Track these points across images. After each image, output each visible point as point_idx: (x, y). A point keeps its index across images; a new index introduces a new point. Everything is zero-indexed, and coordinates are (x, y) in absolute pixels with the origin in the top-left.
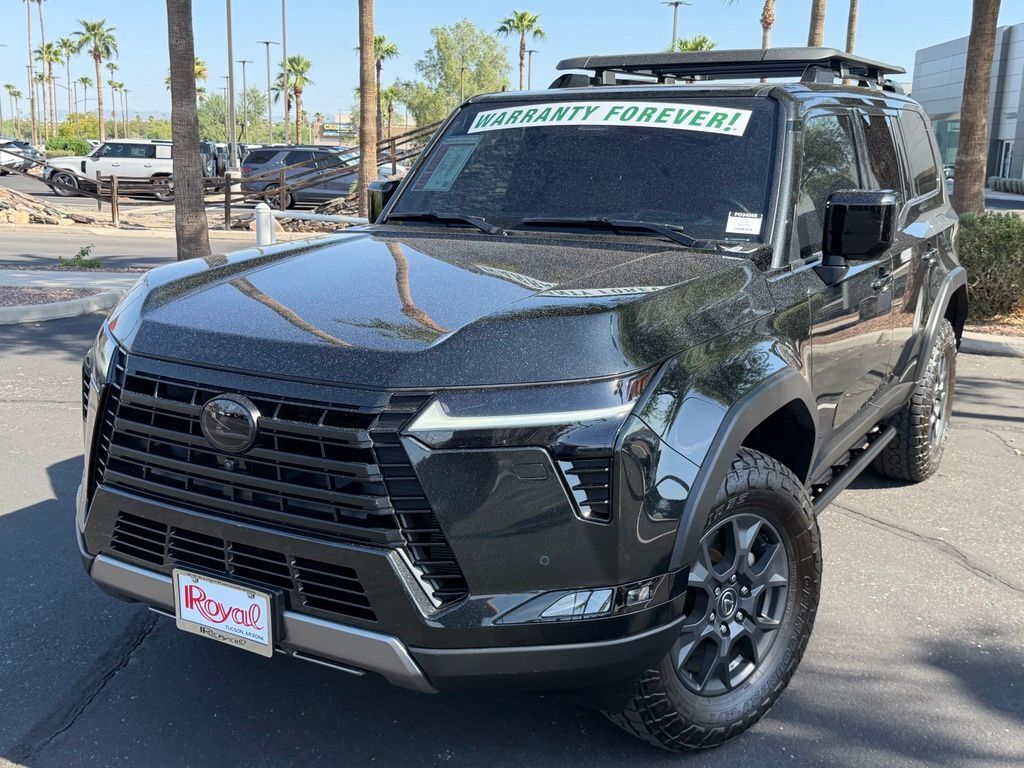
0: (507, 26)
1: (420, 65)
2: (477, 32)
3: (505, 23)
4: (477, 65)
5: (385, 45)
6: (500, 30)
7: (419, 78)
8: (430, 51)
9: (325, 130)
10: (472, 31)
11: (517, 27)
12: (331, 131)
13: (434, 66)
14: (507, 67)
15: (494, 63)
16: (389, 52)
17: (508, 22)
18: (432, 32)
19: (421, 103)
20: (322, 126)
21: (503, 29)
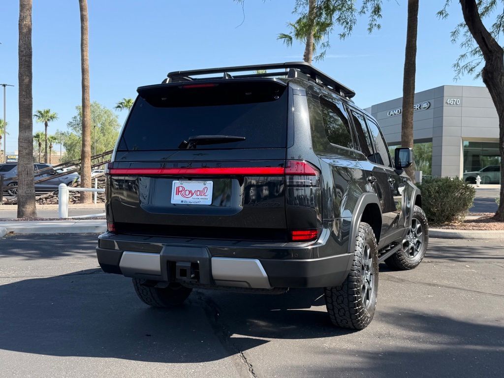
0: (121, 105)
1: (70, 124)
2: (102, 108)
3: (120, 104)
4: (101, 124)
5: (50, 114)
6: (117, 107)
7: (70, 130)
8: (75, 117)
9: (8, 159)
10: (99, 108)
11: (126, 106)
12: (12, 159)
13: (78, 125)
14: (118, 125)
15: (110, 124)
16: (52, 118)
17: (121, 104)
18: (77, 108)
19: (72, 143)
20: (7, 157)
21: (119, 107)
